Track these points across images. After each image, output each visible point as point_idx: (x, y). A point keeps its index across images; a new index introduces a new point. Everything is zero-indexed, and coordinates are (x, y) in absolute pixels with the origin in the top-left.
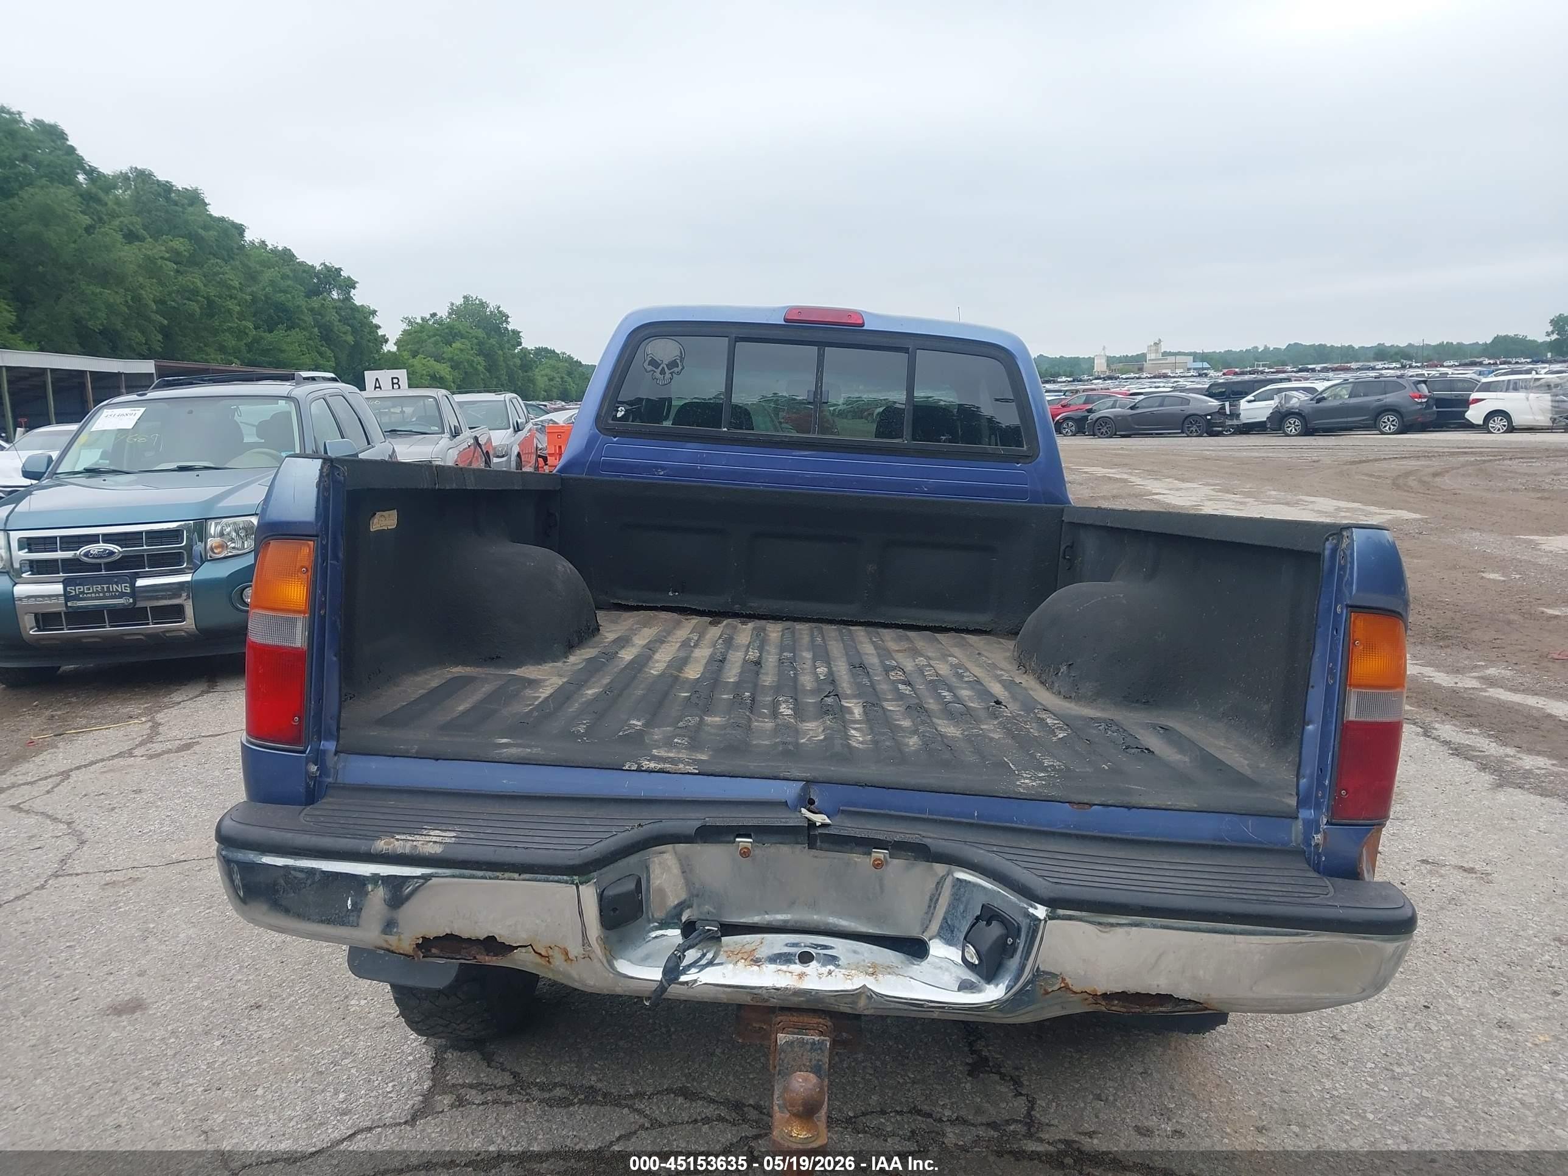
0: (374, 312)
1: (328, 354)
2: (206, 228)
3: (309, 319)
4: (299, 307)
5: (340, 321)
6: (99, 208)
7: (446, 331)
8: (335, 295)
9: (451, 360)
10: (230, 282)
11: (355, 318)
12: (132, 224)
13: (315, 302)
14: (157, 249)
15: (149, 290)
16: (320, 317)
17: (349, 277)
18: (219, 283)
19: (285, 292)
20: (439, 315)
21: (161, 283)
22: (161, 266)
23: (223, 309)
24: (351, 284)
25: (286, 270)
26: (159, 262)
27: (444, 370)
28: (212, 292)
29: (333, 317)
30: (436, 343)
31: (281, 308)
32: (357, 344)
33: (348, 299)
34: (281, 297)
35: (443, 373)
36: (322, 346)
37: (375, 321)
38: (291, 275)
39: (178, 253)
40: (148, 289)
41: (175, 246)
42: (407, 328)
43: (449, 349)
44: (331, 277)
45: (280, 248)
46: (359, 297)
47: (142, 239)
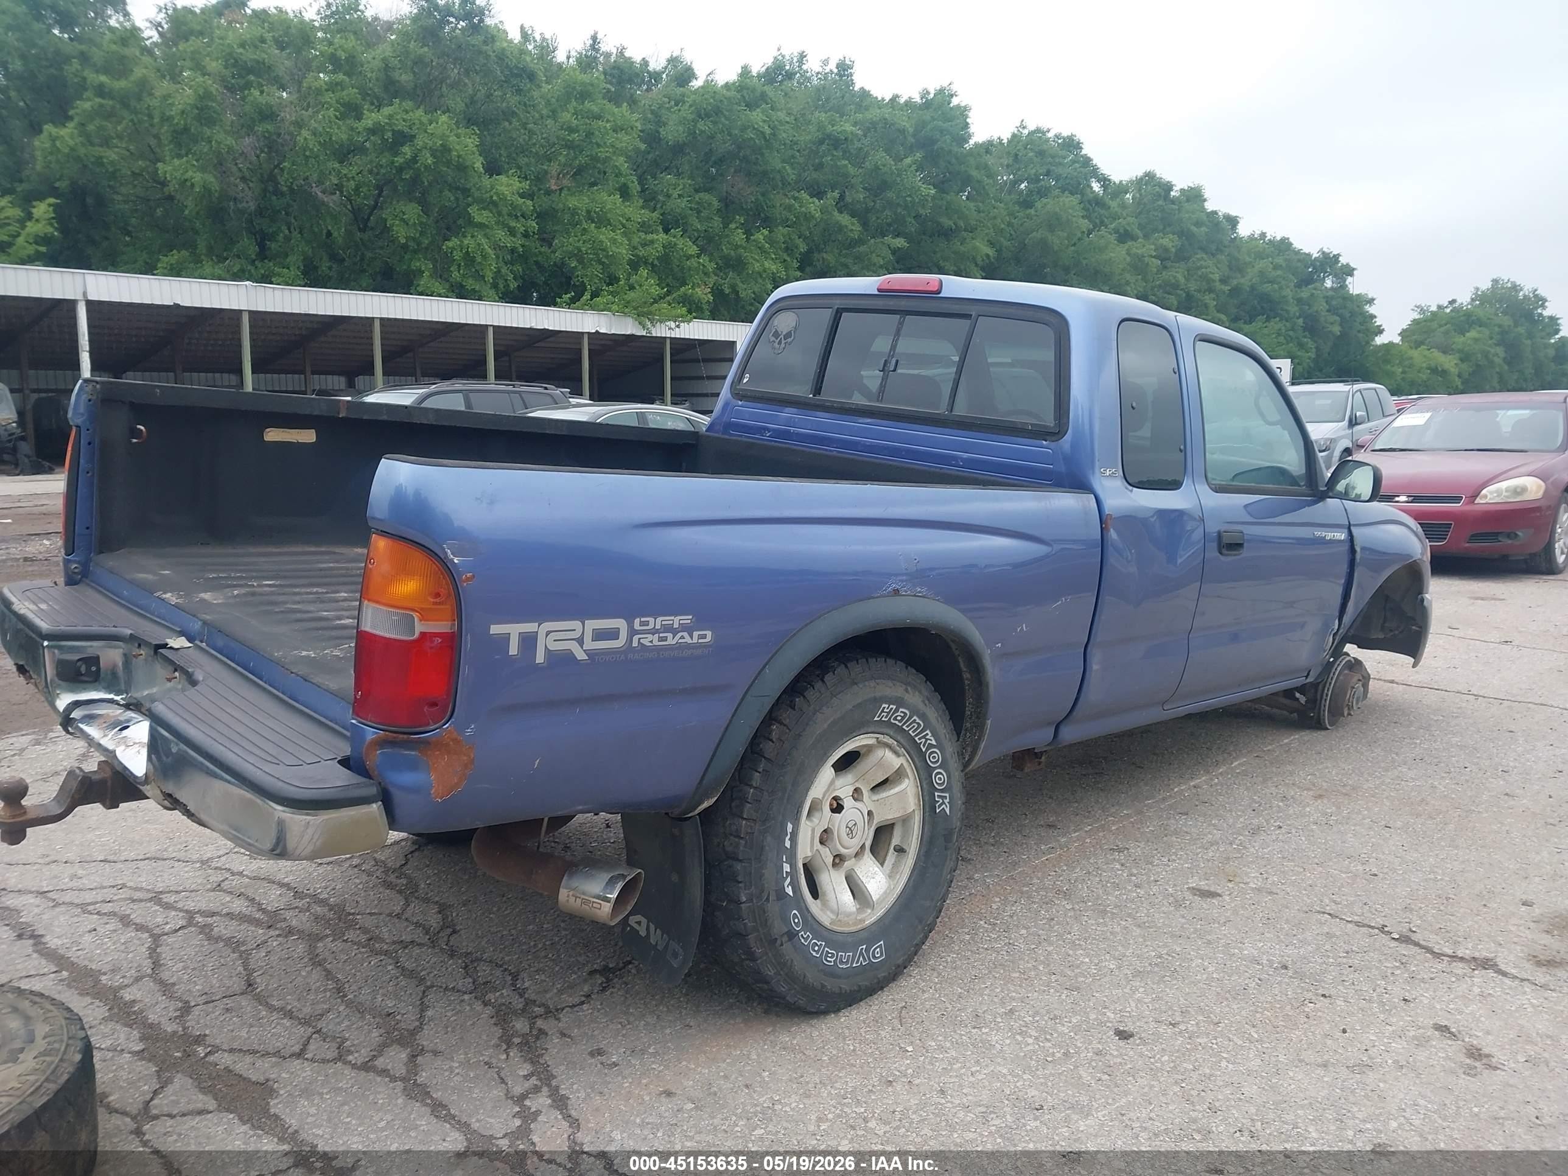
0: (1371, 301)
1: (1309, 345)
2: (1198, 224)
3: (1294, 309)
4: (1284, 297)
5: (1328, 311)
6: (1102, 212)
7: (1462, 318)
8: (1328, 283)
9: (1460, 351)
10: (1211, 276)
11: (1345, 307)
12: (1128, 224)
13: (1305, 294)
14: (1144, 248)
15: (1134, 287)
16: (1307, 307)
17: (1347, 264)
18: (1200, 277)
19: (1272, 282)
20: (1459, 301)
21: (1144, 279)
22: (1148, 264)
23: (1200, 303)
24: (1349, 271)
25: (1280, 260)
26: (1146, 259)
27: (1449, 362)
28: (1193, 286)
29: (1321, 306)
30: (1446, 333)
31: (1265, 298)
32: (1344, 335)
33: (1343, 286)
34: (1267, 288)
35: (1447, 366)
36: (1305, 337)
37: (1371, 310)
38: (1284, 265)
39: (1166, 250)
40: (1132, 285)
41: (1165, 243)
42: (1417, 317)
43: (1462, 339)
44: (1329, 263)
45: (1278, 238)
46: (1355, 286)
47: (1134, 238)
